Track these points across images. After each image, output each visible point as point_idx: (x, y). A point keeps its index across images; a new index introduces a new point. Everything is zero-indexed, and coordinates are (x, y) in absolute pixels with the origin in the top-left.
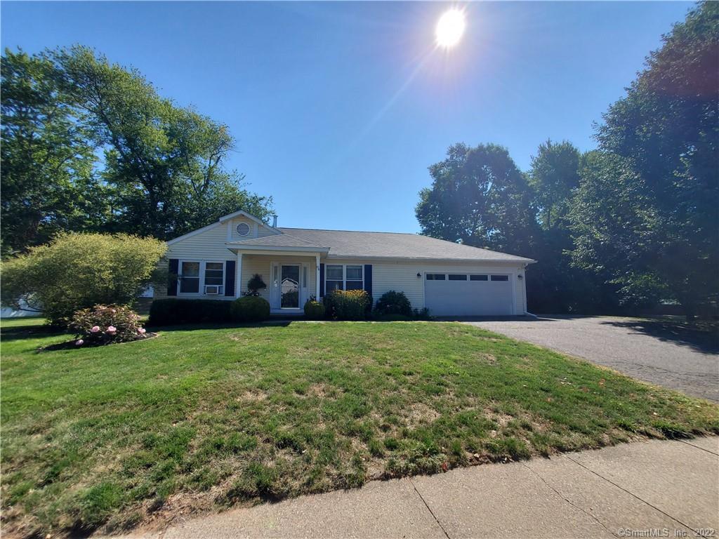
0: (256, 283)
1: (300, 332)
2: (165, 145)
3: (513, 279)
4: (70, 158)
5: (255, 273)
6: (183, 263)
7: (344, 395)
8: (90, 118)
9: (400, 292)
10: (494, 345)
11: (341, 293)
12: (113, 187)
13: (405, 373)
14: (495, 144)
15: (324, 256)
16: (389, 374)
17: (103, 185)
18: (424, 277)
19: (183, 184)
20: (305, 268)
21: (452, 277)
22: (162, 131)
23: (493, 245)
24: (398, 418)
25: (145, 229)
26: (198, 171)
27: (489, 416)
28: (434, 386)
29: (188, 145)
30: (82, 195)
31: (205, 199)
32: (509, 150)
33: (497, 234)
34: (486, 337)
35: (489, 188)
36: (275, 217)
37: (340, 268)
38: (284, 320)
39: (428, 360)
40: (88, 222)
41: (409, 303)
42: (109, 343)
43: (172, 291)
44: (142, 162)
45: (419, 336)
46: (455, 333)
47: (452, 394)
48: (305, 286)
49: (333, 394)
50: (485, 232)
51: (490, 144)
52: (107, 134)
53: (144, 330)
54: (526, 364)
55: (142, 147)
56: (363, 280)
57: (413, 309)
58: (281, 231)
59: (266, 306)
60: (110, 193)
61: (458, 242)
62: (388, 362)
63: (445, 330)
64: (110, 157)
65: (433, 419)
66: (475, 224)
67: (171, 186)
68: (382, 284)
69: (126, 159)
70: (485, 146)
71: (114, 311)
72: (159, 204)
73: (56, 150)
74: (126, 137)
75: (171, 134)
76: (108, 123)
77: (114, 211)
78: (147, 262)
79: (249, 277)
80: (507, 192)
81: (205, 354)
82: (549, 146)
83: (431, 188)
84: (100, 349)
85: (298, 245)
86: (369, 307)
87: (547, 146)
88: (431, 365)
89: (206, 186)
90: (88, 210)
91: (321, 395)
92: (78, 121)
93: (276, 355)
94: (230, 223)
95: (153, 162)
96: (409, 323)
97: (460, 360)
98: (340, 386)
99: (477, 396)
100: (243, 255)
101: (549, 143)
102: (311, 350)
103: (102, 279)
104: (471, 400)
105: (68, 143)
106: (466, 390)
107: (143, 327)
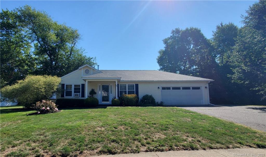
0: (93, 92)
1: (111, 110)
2: (55, 40)
3: (203, 88)
4: (23, 47)
5: (92, 88)
6: (66, 85)
7: (130, 129)
8: (29, 32)
9: (150, 95)
10: (191, 116)
11: (126, 95)
12: (37, 57)
13: (153, 124)
14: (194, 27)
15: (119, 81)
16: (147, 124)
17: (33, 56)
18: (161, 88)
19: (62, 54)
20: (111, 86)
21: (174, 88)
22: (54, 34)
23: (194, 74)
24: (151, 136)
25: (49, 73)
26: (67, 49)
27: (185, 138)
28: (164, 128)
29: (64, 39)
30: (27, 61)
31: (70, 60)
32: (201, 30)
33: (196, 69)
34: (188, 112)
35: (191, 47)
36: (98, 66)
37: (125, 86)
38: (105, 106)
39: (162, 120)
40: (29, 71)
41: (154, 100)
42: (47, 113)
43: (63, 96)
44: (48, 47)
45: (159, 112)
46: (174, 111)
47: (171, 131)
48: (111, 93)
49: (127, 129)
50: (190, 68)
51: (191, 28)
52: (35, 37)
53: (58, 109)
54: (204, 122)
55: (47, 41)
56: (135, 90)
57: (156, 102)
58: (101, 72)
59: (97, 101)
60: (36, 59)
61: (177, 73)
62: (146, 120)
63: (170, 110)
64: (36, 46)
65: (163, 137)
66: (185, 64)
67: (58, 55)
68: (142, 92)
69: (41, 46)
70: (189, 28)
71: (48, 102)
72: (53, 62)
73: (18, 45)
74: (42, 38)
75: (57, 35)
76: (35, 33)
77: (37, 66)
78: (55, 85)
79: (90, 90)
80: (201, 48)
81: (81, 116)
82: (222, 26)
83: (164, 49)
84: (46, 115)
85: (109, 77)
86: (137, 101)
87: (220, 26)
88: (163, 122)
89: (70, 54)
90: (29, 66)
91: (123, 129)
92: (25, 33)
93: (105, 117)
94: (82, 69)
95: (51, 47)
96: (155, 107)
97: (175, 120)
98: (129, 127)
99: (181, 131)
100: (88, 81)
101: (221, 24)
102: (117, 116)
103: (42, 92)
104: (178, 133)
105: (22, 42)
106: (177, 130)
107: (57, 108)
